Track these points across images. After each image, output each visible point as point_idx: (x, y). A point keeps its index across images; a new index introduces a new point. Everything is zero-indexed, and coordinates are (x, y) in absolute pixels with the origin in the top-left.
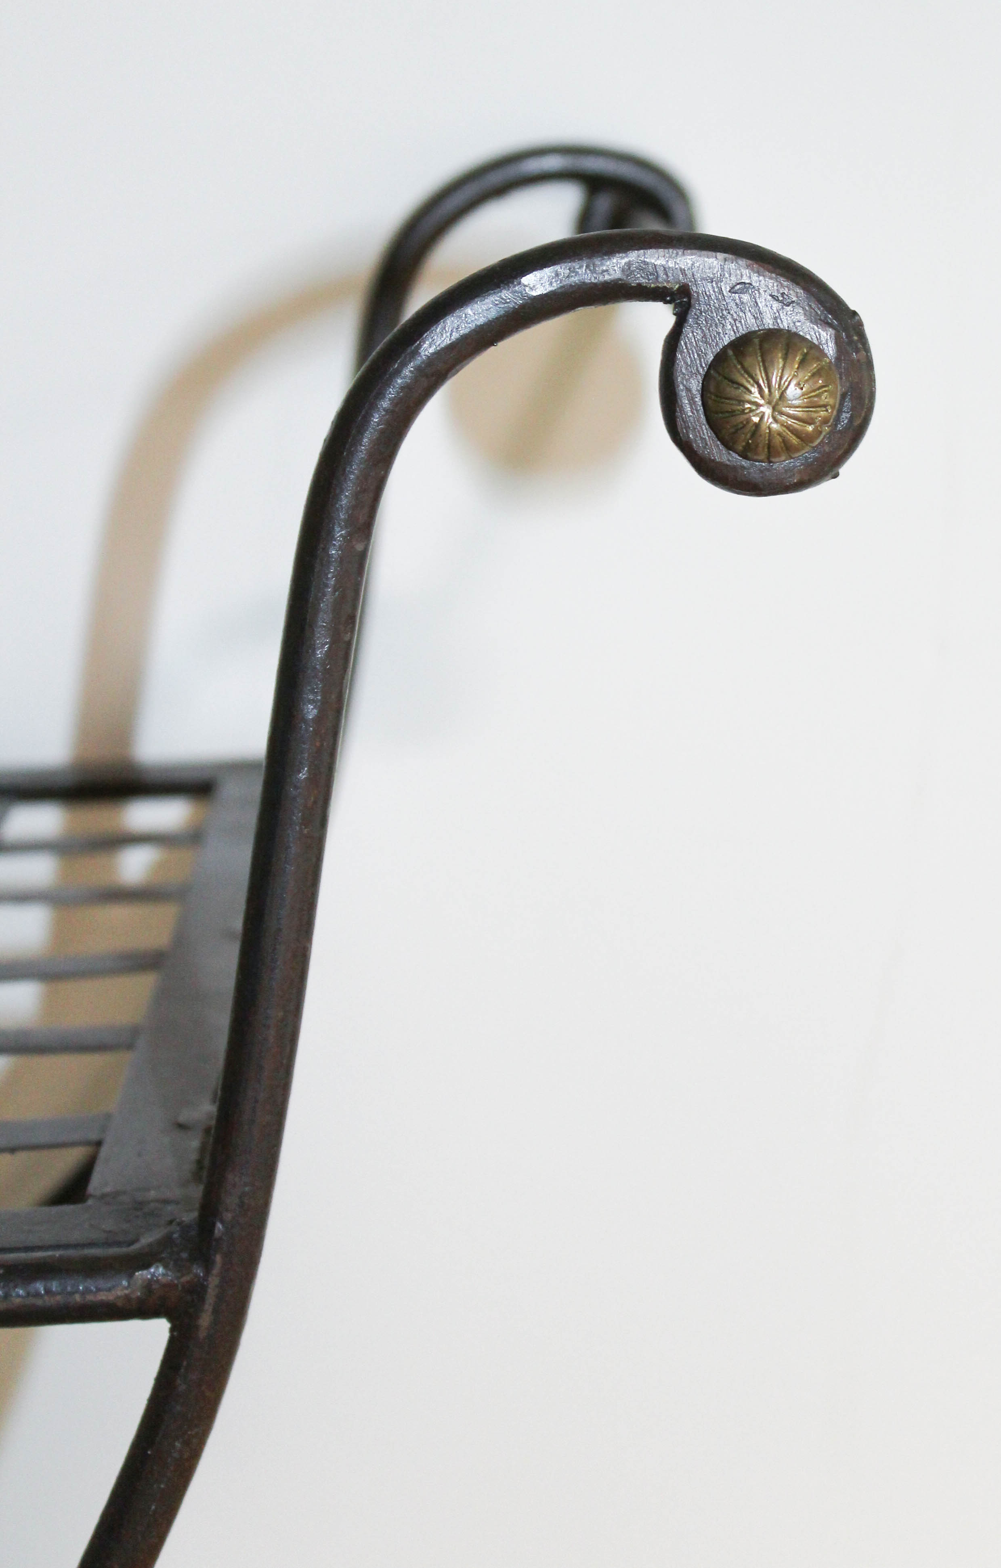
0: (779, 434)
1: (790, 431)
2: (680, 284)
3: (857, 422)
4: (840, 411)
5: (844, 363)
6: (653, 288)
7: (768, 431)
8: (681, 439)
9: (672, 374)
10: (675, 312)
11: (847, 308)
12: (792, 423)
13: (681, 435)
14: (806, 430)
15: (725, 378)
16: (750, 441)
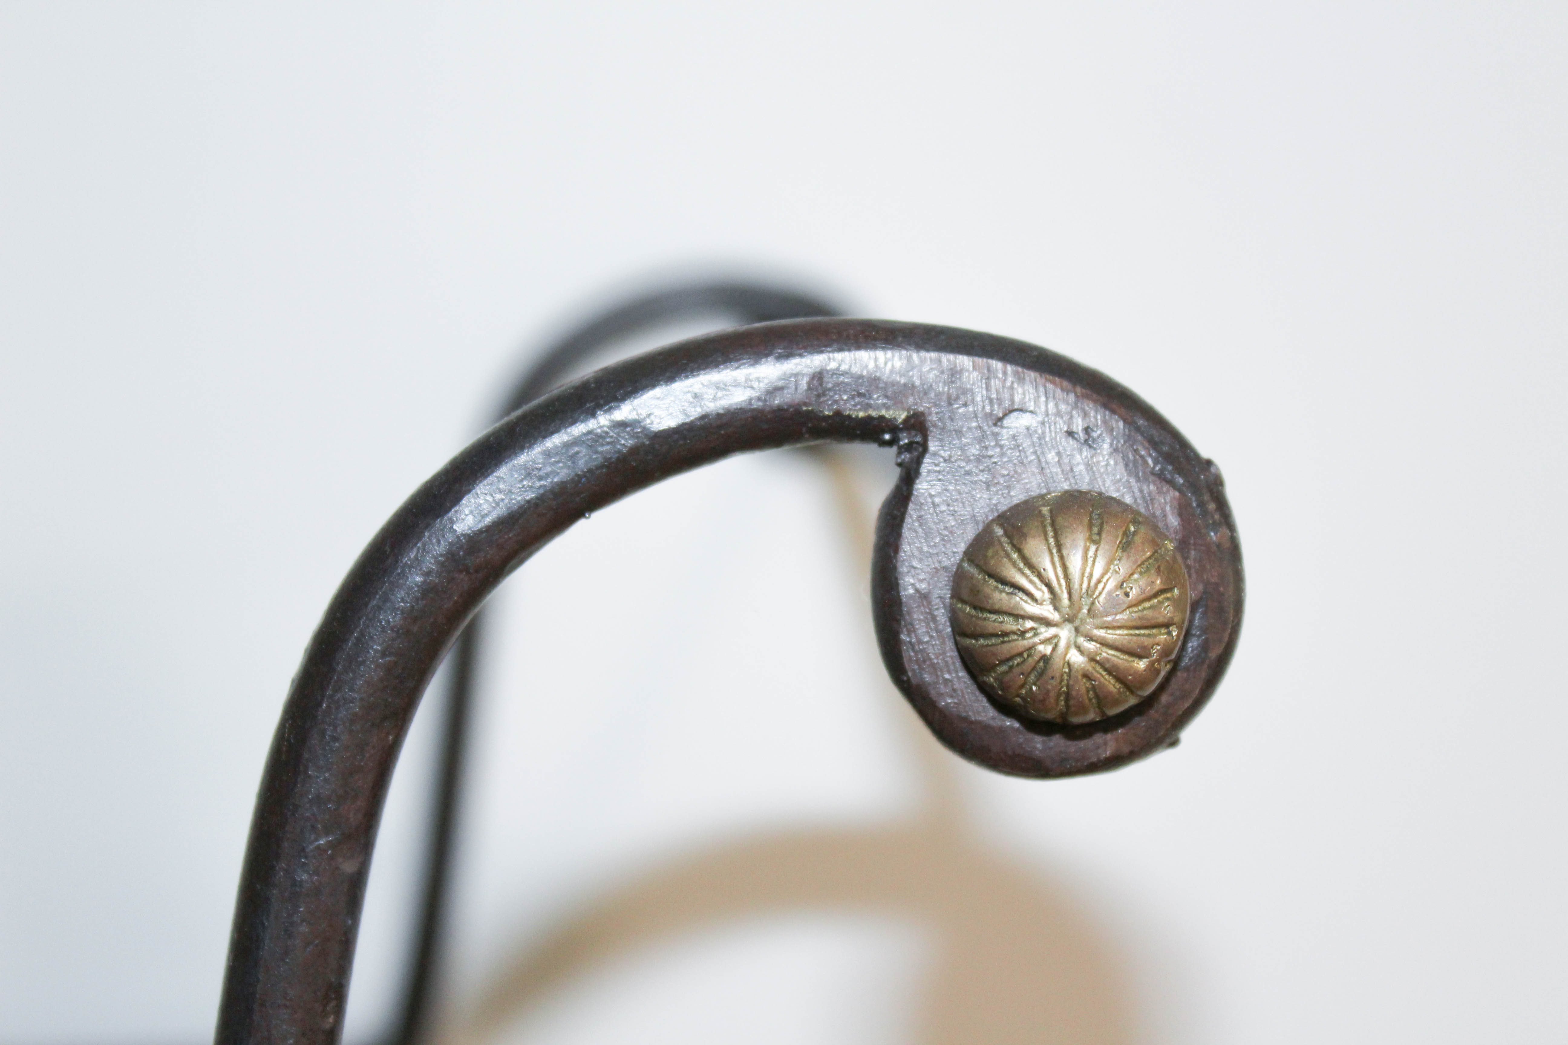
0: (1086, 676)
1: (1106, 670)
2: (909, 412)
3: (1214, 654)
4: (1187, 635)
5: (1195, 550)
6: (863, 419)
7: (1067, 670)
8: (909, 680)
9: (895, 568)
10: (899, 461)
11: (1197, 456)
12: (1109, 657)
13: (910, 674)
14: (1132, 667)
15: (991, 576)
16: (1034, 688)
